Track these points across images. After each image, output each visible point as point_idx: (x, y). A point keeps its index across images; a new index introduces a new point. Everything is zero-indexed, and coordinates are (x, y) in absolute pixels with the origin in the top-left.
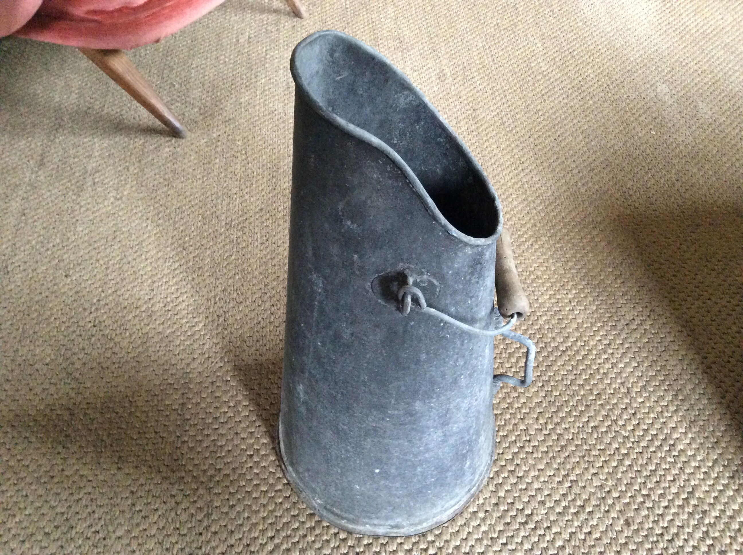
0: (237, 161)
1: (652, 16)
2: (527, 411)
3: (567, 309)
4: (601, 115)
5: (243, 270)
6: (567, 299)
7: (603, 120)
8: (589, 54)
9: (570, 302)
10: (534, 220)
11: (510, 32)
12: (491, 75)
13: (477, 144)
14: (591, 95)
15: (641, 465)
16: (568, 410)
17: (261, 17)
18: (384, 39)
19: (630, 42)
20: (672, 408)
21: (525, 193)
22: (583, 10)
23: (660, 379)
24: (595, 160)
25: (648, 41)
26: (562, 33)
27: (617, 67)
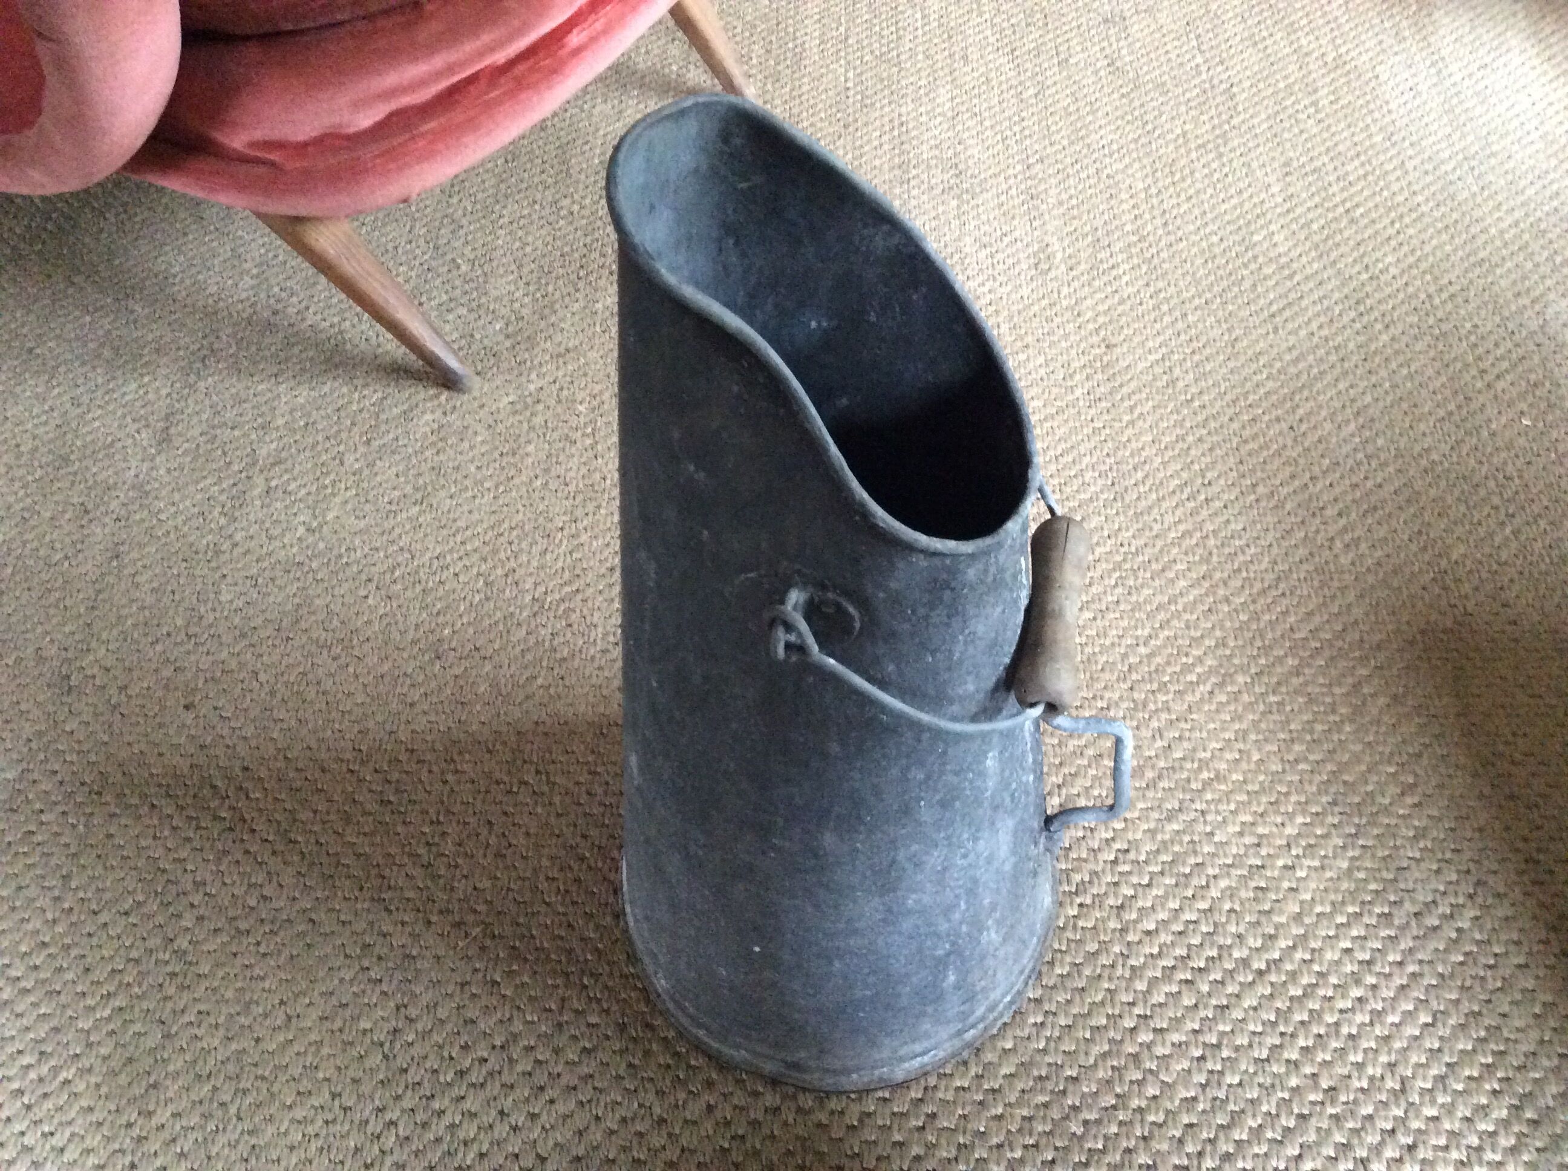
0: (573, 450)
2: (1161, 1118)
3: (1280, 863)
6: (1281, 836)
7: (1409, 385)
8: (1393, 214)
9: (1289, 845)
10: (1222, 628)
11: (1212, 156)
12: (1156, 261)
13: (1108, 431)
14: (1387, 319)
16: (1254, 1125)
18: (923, 167)
19: (1493, 188)
20: (1506, 1141)
21: (1206, 559)
22: (1387, 103)
23: (1483, 1061)
24: (1380, 486)
25: (1538, 185)
26: (1332, 159)
27: (1455, 250)
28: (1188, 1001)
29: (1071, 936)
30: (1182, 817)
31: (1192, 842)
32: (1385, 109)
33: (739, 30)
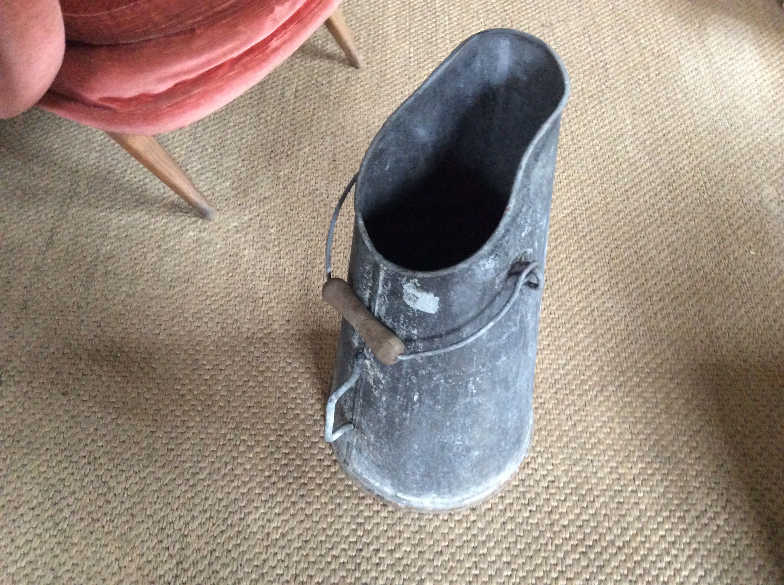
1: (766, 90)
3: (630, 489)
4: (692, 223)
6: (630, 474)
8: (687, 137)
9: (634, 479)
10: (601, 361)
11: (596, 102)
14: (684, 194)
17: (312, 63)
19: (736, 125)
21: (593, 323)
22: (684, 76)
24: (680, 285)
25: (759, 124)
26: (656, 106)
27: (718, 158)
28: (584, 563)
29: (525, 528)
30: (581, 464)
31: (586, 477)
32: (683, 80)
33: (353, 22)
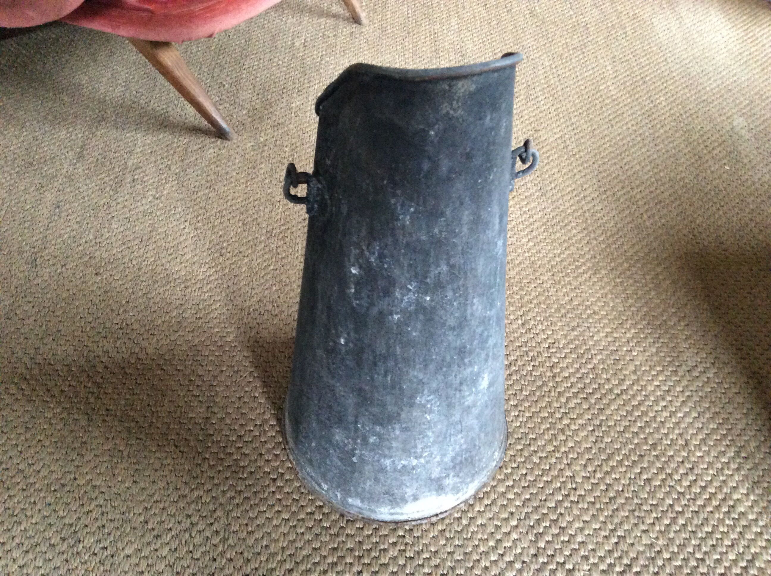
1: (733, 45)
2: (575, 456)
3: (625, 349)
4: (671, 145)
5: (281, 281)
6: (625, 338)
8: (663, 80)
9: (628, 342)
10: (594, 251)
11: (579, 53)
12: (556, 96)
14: (662, 123)
15: (696, 526)
16: (619, 459)
17: (319, 21)
19: (707, 71)
20: (733, 466)
21: (585, 221)
22: (658, 34)
23: (722, 432)
24: (663, 192)
25: (727, 71)
26: (634, 56)
27: (691, 96)
28: (585, 406)
29: (530, 379)
30: (579, 329)
31: (584, 339)
32: (657, 37)
